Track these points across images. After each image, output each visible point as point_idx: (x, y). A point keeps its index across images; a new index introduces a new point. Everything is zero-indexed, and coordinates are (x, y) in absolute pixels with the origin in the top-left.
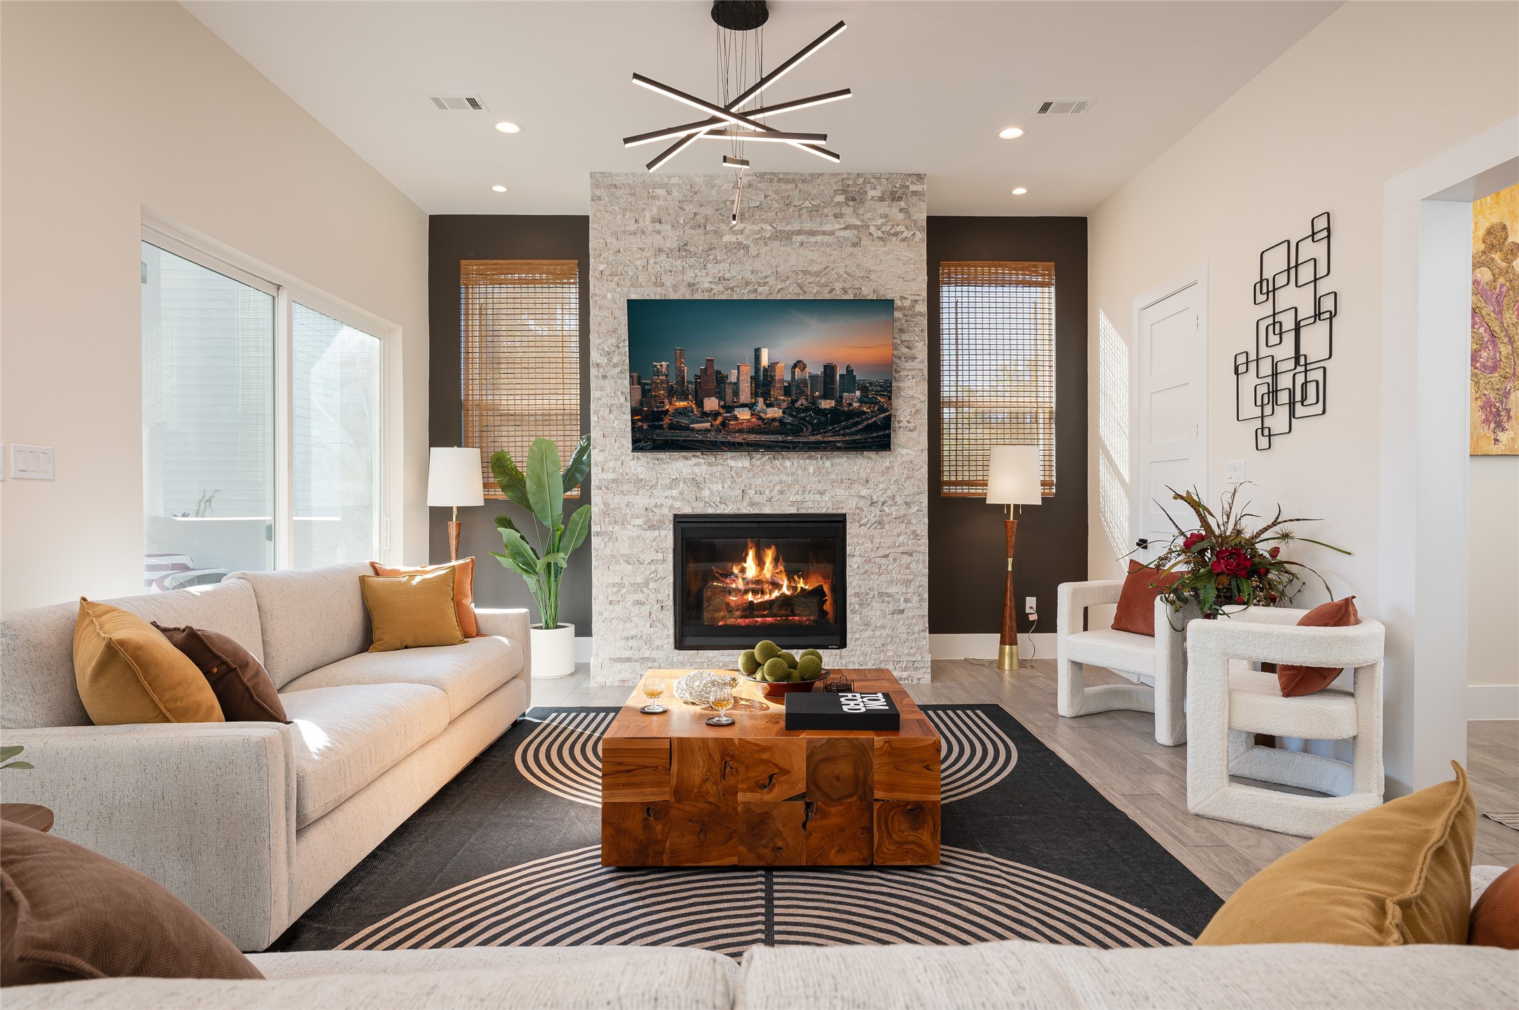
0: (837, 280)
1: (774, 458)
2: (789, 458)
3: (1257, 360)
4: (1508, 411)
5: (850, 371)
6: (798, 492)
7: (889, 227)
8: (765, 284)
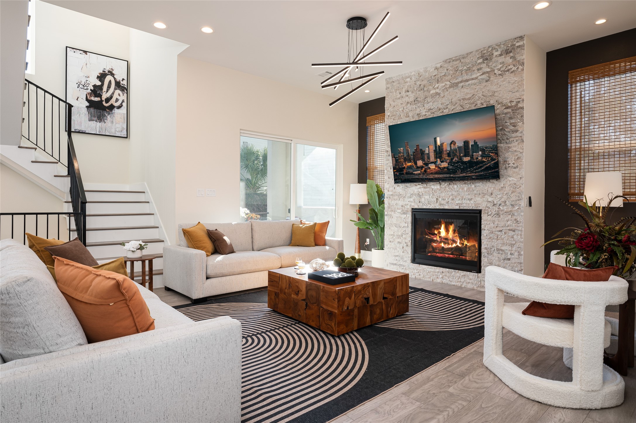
0: (478, 100)
1: (450, 184)
2: (456, 184)
5: (475, 143)
6: (459, 199)
7: (504, 68)
8: (447, 108)
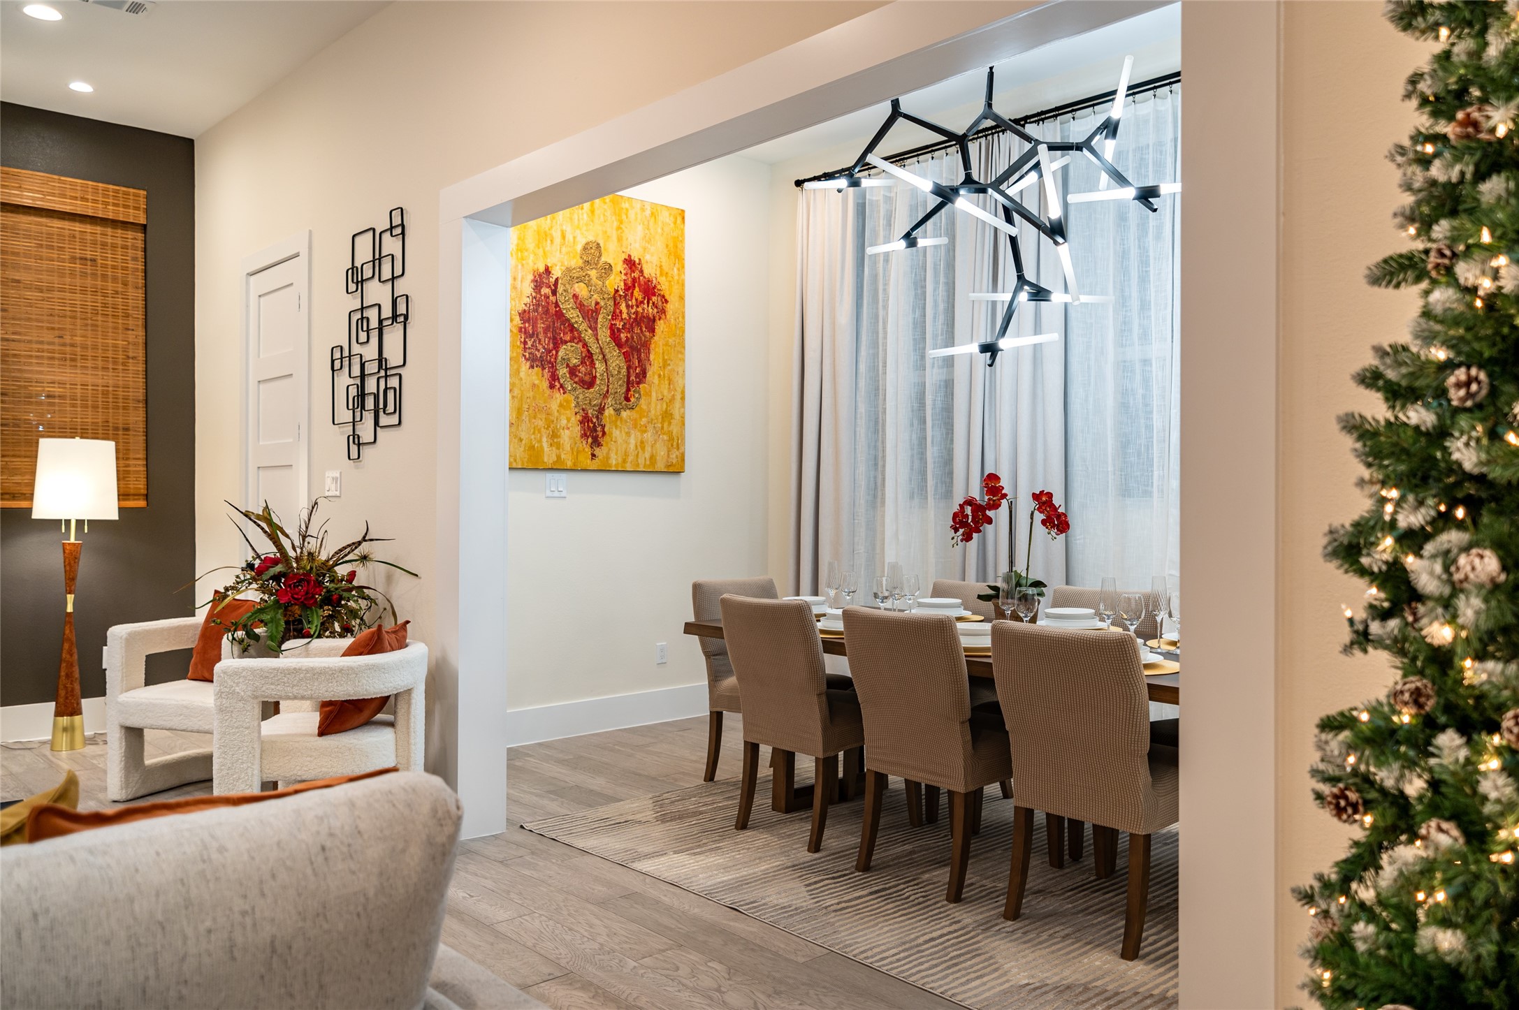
3: (350, 356)
4: (603, 427)
